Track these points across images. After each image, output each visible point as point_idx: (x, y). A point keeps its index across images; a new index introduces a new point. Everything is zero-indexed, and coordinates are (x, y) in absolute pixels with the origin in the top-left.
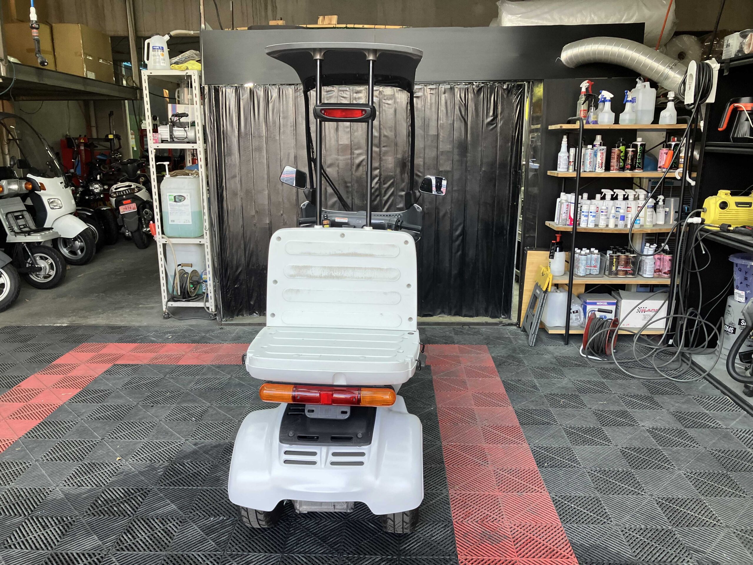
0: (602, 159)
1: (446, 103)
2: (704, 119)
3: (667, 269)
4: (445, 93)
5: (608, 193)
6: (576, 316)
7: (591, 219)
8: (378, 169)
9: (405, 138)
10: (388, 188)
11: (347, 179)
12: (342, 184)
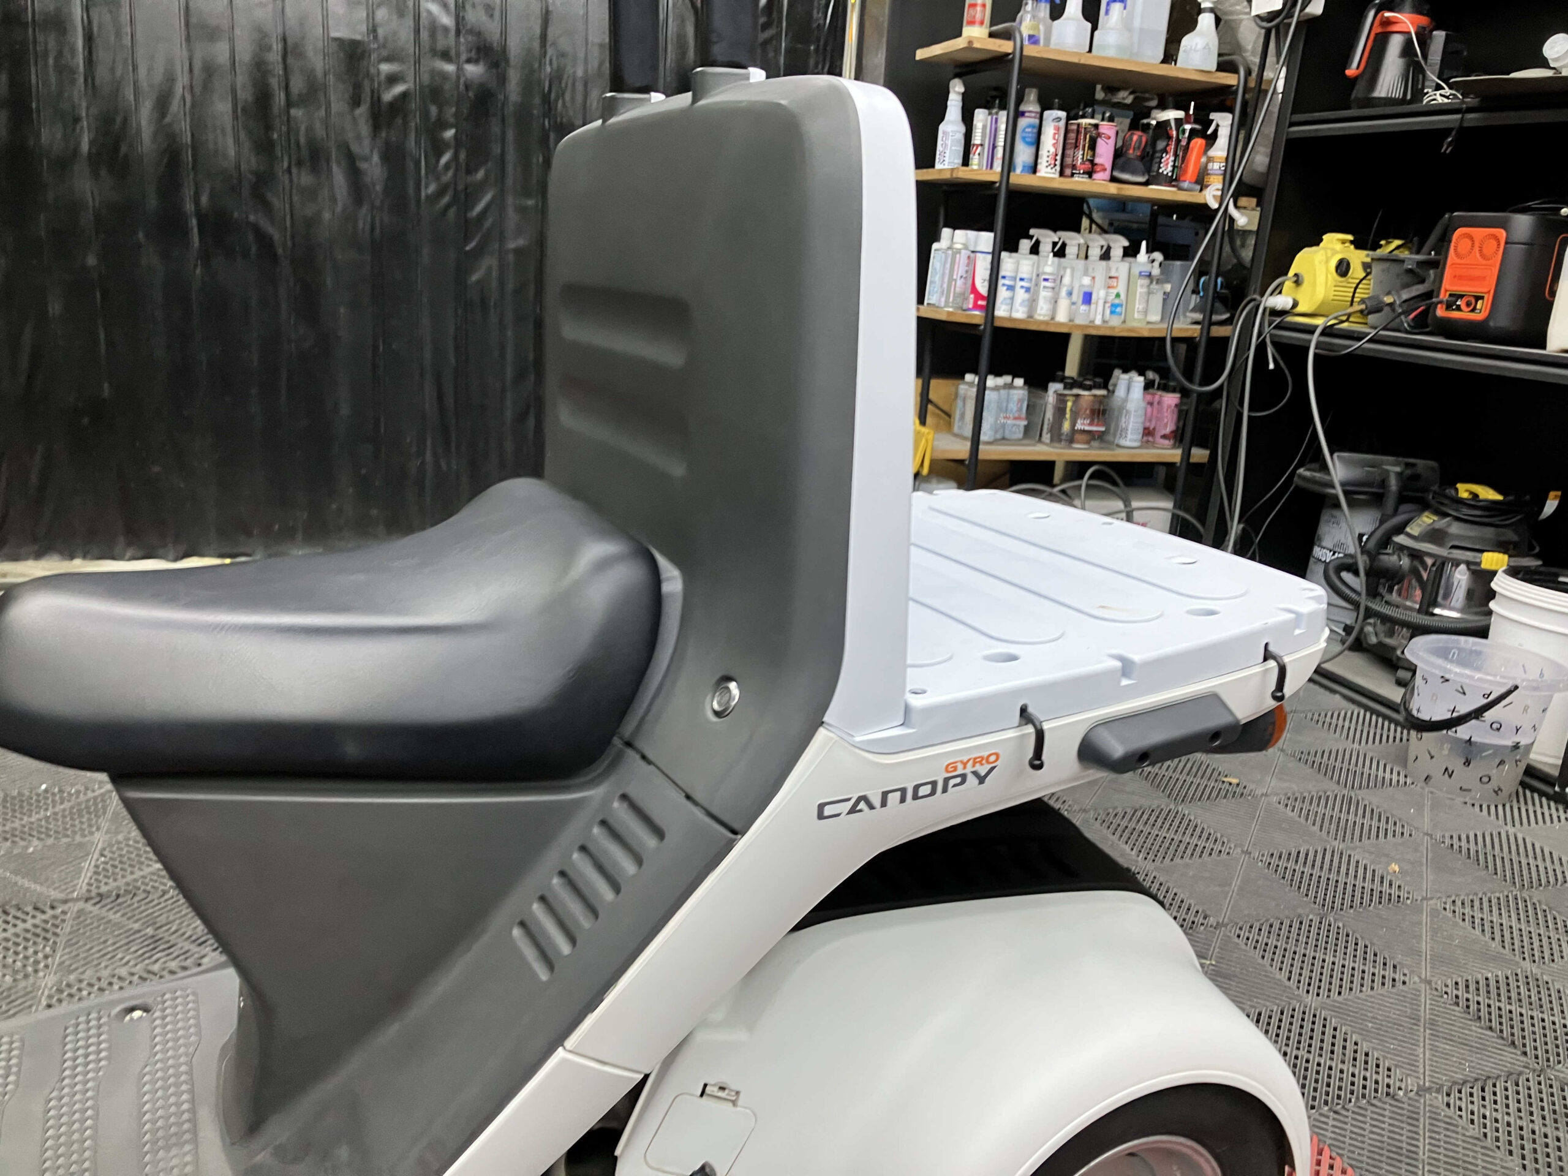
0: (1054, 145)
2: (1286, 62)
3: (1170, 428)
5: (1047, 238)
8: (452, 126)
9: (536, 45)
10: (482, 187)
11: (355, 148)
12: (339, 163)
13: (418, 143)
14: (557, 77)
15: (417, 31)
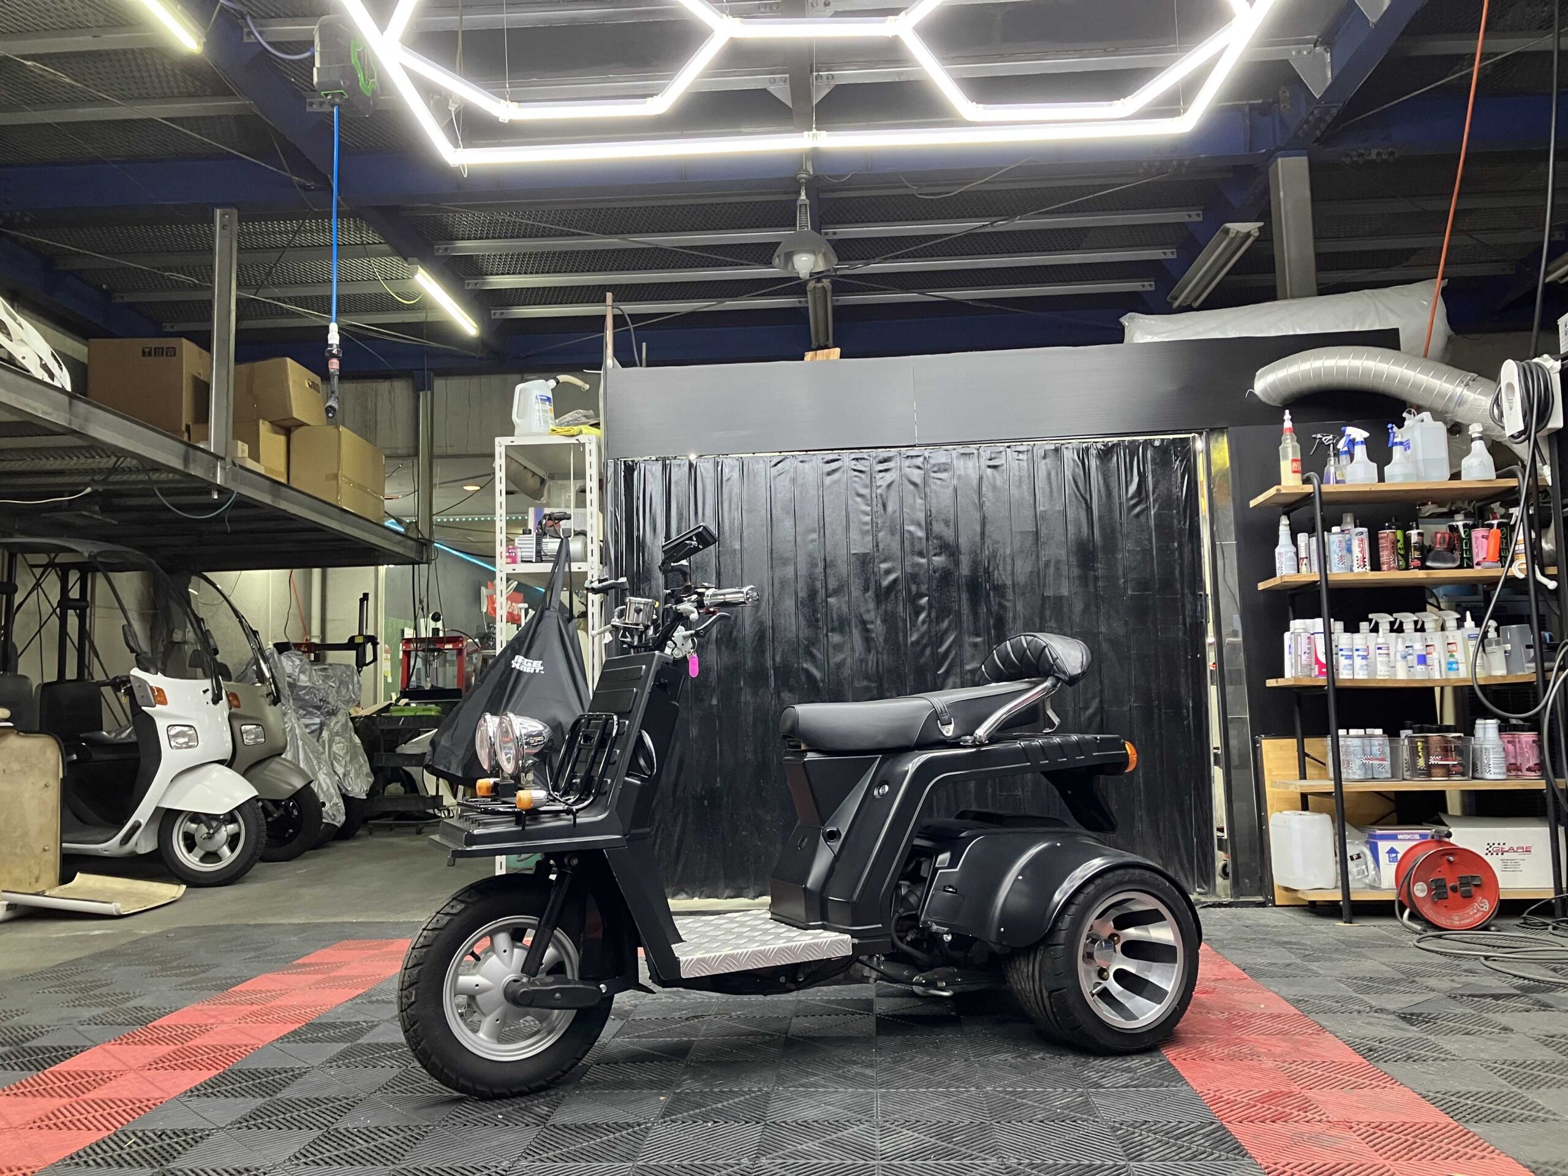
0: (1362, 551)
1: (1049, 475)
2: (1548, 462)
3: (1533, 761)
4: (1044, 457)
5: (1384, 620)
6: (1357, 866)
7: (1358, 662)
8: (926, 595)
9: (978, 538)
10: (946, 632)
11: (866, 617)
12: (856, 626)
13: (905, 608)
14: (993, 556)
15: (903, 542)
